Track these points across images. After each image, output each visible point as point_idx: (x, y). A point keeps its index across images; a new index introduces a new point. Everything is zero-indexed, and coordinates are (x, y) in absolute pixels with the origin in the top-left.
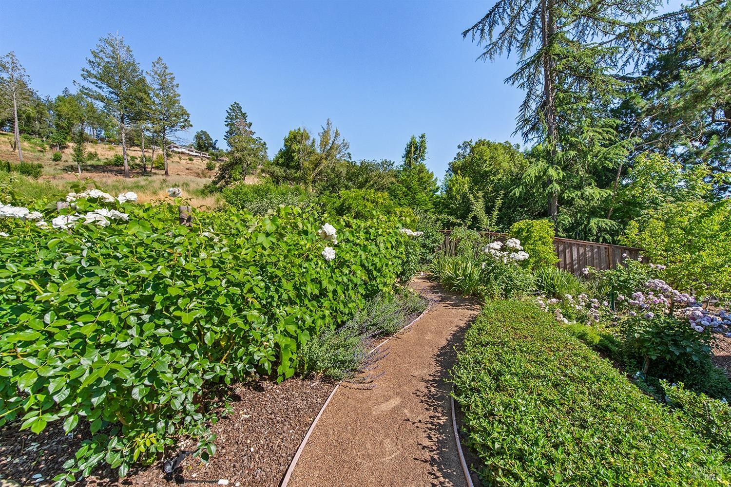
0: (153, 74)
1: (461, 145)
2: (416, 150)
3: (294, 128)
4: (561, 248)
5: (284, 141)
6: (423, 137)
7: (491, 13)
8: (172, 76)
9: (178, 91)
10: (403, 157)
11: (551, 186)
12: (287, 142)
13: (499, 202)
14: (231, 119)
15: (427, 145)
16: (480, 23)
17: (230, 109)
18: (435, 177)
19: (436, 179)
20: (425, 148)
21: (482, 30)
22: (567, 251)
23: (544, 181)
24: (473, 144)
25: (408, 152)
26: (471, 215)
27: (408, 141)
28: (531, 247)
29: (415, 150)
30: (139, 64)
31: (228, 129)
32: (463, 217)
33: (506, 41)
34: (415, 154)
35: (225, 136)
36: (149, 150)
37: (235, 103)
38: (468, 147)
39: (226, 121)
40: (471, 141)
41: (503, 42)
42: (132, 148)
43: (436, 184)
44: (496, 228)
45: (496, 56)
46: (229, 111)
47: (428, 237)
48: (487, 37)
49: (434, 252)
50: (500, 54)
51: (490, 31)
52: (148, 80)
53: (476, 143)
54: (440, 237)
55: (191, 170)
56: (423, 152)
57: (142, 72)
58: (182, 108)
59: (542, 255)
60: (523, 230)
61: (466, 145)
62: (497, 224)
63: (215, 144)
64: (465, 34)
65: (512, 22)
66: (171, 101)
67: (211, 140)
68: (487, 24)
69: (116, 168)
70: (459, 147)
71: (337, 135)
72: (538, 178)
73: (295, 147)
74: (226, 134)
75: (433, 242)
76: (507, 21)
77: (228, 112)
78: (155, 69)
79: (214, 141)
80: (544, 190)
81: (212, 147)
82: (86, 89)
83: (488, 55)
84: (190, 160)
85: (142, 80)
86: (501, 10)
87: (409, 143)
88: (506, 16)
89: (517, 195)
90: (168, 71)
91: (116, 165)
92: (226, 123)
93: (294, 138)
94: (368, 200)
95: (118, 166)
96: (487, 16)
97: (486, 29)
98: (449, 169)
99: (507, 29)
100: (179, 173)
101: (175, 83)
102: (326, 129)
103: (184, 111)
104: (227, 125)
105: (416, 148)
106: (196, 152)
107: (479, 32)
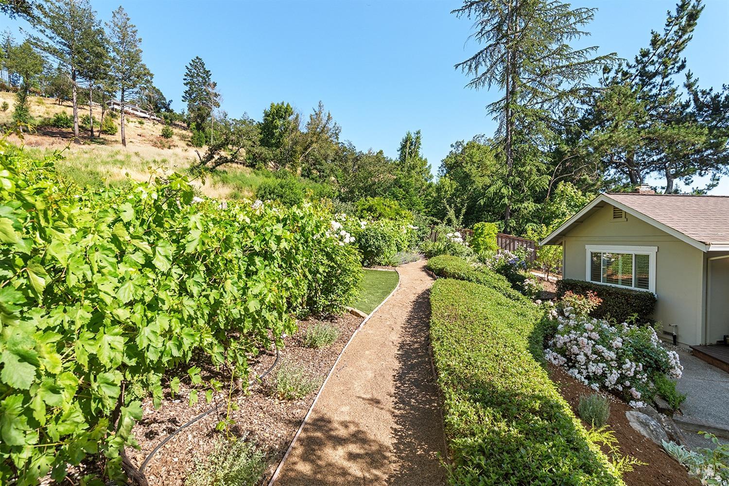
0: (112, 25)
1: (454, 144)
2: (412, 145)
3: (277, 102)
4: (508, 242)
5: (264, 115)
6: (418, 133)
7: (477, 56)
8: (134, 29)
9: (140, 46)
10: (398, 151)
11: (503, 200)
12: (268, 116)
13: (464, 211)
14: (192, 76)
15: (422, 141)
16: (468, 61)
17: (191, 64)
18: (428, 164)
19: (430, 166)
20: (420, 144)
21: (470, 66)
22: (512, 244)
23: (499, 195)
24: (465, 144)
25: (404, 147)
26: (446, 218)
27: (404, 136)
28: (482, 239)
29: (410, 146)
30: (96, 12)
31: (187, 88)
32: (442, 219)
33: (487, 79)
34: (410, 149)
35: (183, 97)
36: (85, 107)
37: (197, 58)
38: (460, 146)
39: (185, 79)
40: (463, 141)
41: (485, 79)
42: (64, 103)
43: (429, 172)
44: (461, 226)
45: (480, 87)
46: (190, 67)
47: (420, 230)
48: (474, 72)
49: (423, 240)
50: (483, 86)
51: (476, 68)
52: (107, 32)
53: (467, 144)
54: (428, 230)
55: (143, 136)
56: (418, 148)
57: (100, 21)
58: (143, 66)
59: (489, 245)
60: (479, 228)
61: (459, 144)
62: (462, 224)
63: (169, 105)
64: (457, 66)
65: (491, 67)
66: (133, 58)
67: (165, 99)
68: (474, 63)
69: (55, 130)
70: (452, 146)
71: (329, 118)
72: (495, 193)
73: (279, 123)
74: (184, 94)
75: (423, 233)
76: (488, 64)
77: (188, 68)
78: (116, 20)
79: (167, 101)
80: (500, 202)
81: (165, 108)
82: (34, 39)
83: (474, 85)
84: (141, 123)
85: (100, 32)
86: (484, 56)
87: (404, 138)
88: (488, 61)
89: (482, 204)
90: (129, 23)
91: (54, 126)
92: (185, 82)
93: (279, 113)
94: (385, 205)
95: (58, 127)
96: (474, 58)
97: (473, 66)
98: (442, 165)
99: (488, 70)
100: (132, 140)
101: (137, 37)
102: (317, 112)
103: (146, 71)
104: (186, 84)
105: (411, 144)
106: (141, 112)
107: (468, 67)
